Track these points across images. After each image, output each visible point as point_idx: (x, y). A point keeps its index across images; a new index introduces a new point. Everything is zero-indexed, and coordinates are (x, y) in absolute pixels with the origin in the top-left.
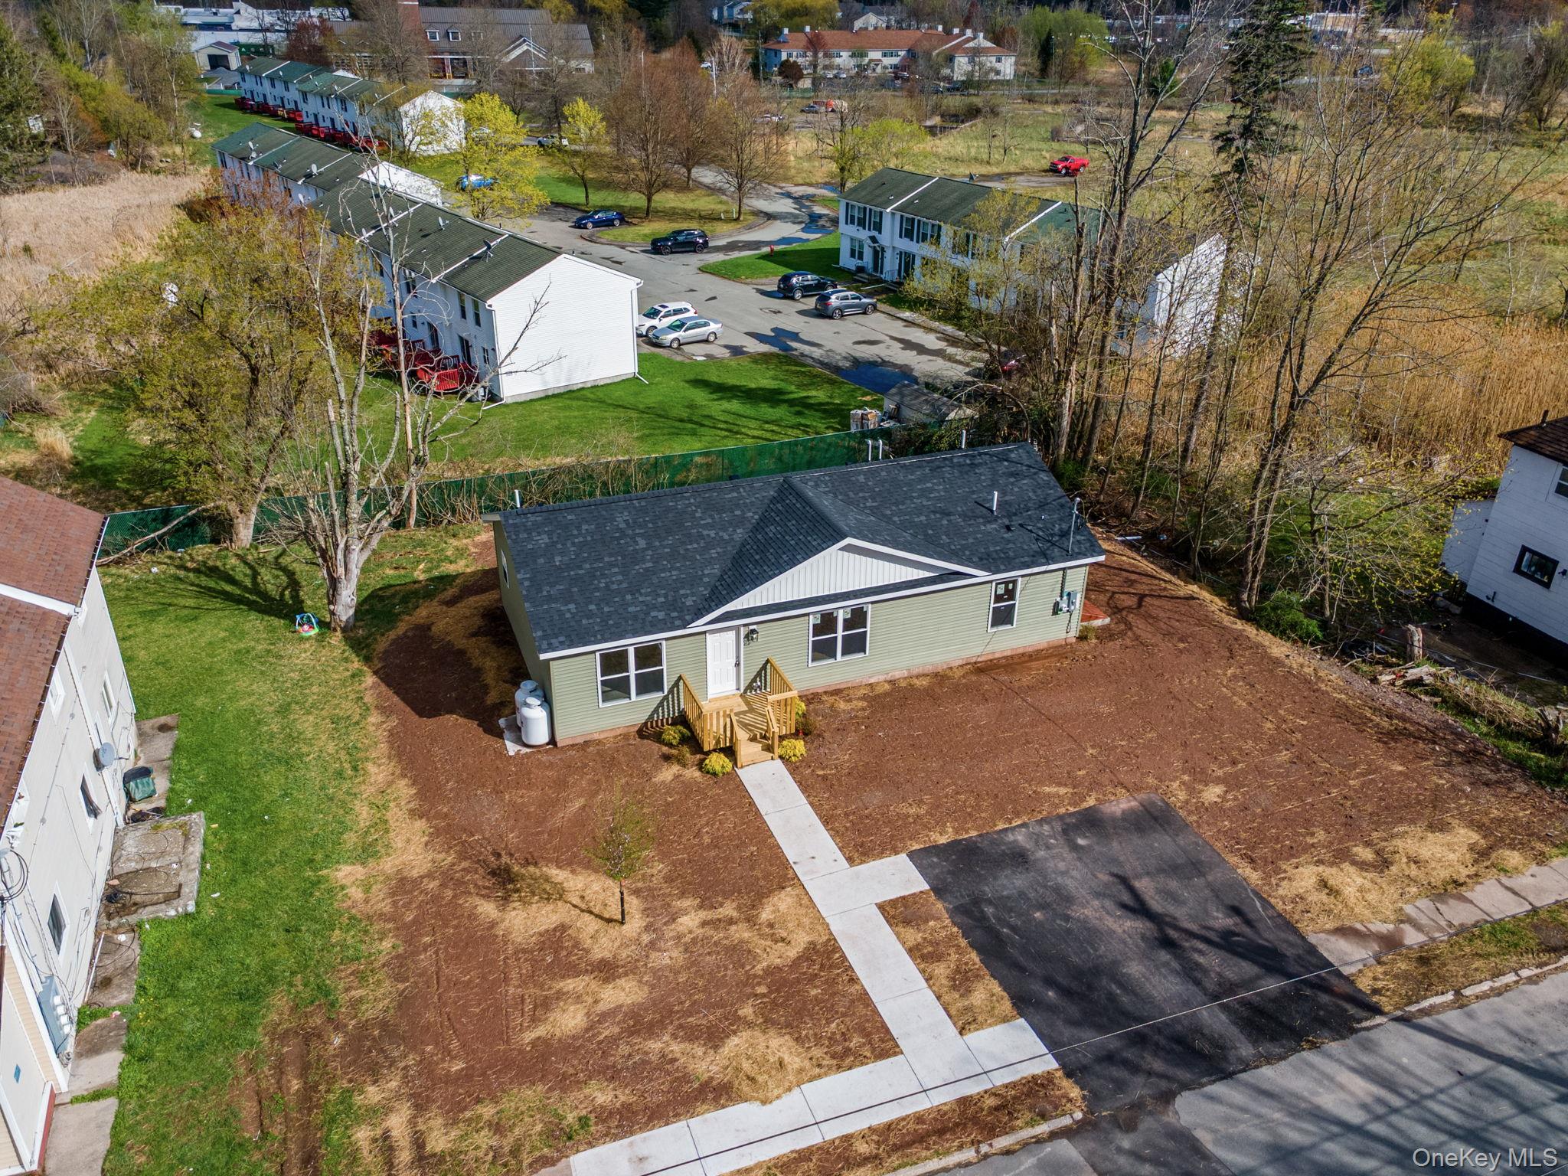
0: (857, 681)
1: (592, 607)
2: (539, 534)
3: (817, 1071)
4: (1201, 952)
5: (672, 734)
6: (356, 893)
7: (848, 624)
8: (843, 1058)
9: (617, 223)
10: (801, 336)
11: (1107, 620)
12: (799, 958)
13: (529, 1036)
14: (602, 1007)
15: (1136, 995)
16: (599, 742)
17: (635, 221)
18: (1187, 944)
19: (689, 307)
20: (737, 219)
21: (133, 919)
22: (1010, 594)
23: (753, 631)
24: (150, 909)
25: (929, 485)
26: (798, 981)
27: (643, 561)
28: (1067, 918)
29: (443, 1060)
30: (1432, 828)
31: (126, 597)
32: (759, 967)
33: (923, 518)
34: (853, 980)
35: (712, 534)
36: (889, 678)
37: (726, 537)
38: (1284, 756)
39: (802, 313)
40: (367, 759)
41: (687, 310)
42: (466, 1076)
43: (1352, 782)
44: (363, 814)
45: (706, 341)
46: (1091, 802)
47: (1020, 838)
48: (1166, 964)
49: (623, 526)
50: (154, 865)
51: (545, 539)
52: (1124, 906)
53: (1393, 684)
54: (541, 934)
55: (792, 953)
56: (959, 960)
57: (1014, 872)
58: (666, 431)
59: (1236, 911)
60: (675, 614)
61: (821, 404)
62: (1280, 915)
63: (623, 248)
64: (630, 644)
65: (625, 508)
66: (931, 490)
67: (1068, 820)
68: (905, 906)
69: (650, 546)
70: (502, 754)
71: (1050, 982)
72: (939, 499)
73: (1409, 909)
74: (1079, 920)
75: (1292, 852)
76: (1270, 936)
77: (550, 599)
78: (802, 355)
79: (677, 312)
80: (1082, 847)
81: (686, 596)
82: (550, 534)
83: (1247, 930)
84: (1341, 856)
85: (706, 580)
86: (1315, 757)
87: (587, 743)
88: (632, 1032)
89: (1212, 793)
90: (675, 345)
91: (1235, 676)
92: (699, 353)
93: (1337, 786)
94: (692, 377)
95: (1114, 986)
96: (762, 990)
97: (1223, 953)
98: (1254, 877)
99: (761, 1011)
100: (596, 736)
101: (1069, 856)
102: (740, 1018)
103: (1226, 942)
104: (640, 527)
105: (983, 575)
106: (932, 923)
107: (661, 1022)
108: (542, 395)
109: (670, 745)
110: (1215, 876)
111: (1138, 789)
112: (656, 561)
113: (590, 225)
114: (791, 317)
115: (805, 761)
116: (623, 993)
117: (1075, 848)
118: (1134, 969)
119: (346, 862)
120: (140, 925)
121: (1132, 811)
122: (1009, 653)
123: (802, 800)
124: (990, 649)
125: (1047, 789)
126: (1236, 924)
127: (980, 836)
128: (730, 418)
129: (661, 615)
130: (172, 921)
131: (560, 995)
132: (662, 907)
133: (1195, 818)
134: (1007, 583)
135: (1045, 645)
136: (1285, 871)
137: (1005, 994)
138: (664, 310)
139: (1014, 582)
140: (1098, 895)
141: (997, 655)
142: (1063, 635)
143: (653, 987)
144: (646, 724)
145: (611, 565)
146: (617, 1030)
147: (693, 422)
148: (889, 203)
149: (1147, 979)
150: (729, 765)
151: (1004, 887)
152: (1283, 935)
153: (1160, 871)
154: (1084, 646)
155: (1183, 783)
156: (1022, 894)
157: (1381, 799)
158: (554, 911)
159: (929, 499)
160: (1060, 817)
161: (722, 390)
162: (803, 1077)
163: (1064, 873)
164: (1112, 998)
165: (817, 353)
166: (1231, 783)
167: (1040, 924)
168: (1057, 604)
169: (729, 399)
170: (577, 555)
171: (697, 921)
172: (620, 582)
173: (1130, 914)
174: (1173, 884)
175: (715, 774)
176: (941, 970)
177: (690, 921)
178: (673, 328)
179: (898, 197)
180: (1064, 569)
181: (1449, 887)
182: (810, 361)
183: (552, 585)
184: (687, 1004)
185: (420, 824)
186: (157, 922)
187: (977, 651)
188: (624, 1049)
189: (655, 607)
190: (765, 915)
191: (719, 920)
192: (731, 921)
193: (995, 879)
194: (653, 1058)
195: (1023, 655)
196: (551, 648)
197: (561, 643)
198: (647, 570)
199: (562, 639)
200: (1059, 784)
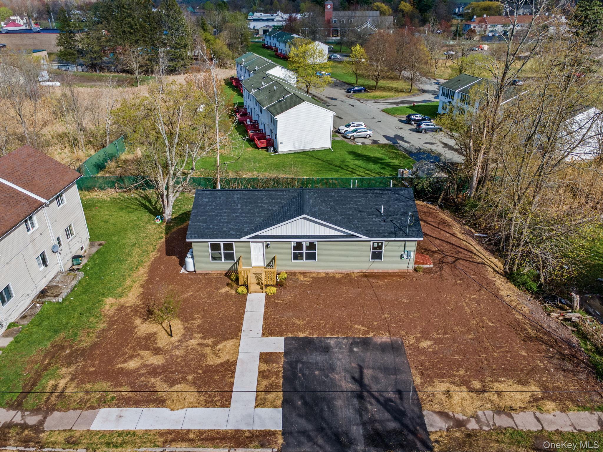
0: (313, 271)
1: (211, 226)
2: (206, 198)
3: (197, 405)
4: (371, 404)
5: (233, 277)
6: (107, 307)
7: (308, 248)
8: (209, 403)
9: (363, 91)
10: (405, 139)
11: (432, 266)
12: (219, 364)
13: (119, 366)
14: (147, 363)
15: (332, 412)
16: (211, 275)
17: (370, 91)
18: (368, 399)
19: (363, 124)
20: (409, 92)
21: (43, 300)
22: (381, 248)
23: (268, 244)
24: (49, 298)
25: (360, 200)
26: (214, 372)
27: (237, 212)
28: (327, 376)
29: (90, 366)
30: (520, 383)
31: (120, 203)
32: (205, 363)
33: (351, 212)
34: (232, 377)
35: (266, 206)
36: (327, 271)
37: (271, 208)
38: (472, 336)
39: (411, 130)
40: (142, 266)
41: (362, 125)
42: (92, 373)
43: (495, 354)
44: (128, 282)
45: (365, 137)
46: (371, 335)
47: (332, 342)
48: (353, 405)
49: (236, 199)
50: (60, 285)
51: (207, 200)
52: (354, 378)
53: (558, 318)
54: (147, 334)
55: (219, 361)
56: (274, 381)
57: (320, 354)
58: (328, 169)
59: (399, 392)
60: (239, 233)
61: (395, 165)
62: (418, 399)
63: (359, 100)
64: (221, 241)
65: (239, 193)
66: (359, 202)
67: (356, 340)
68: (270, 356)
69: (242, 208)
70: (178, 272)
71: (302, 398)
72: (361, 206)
73: (480, 413)
74: (331, 379)
75: (443, 376)
76: (408, 406)
77: (199, 221)
78: (400, 146)
79: (357, 126)
80: (354, 351)
81: (246, 227)
82: (209, 198)
83: (398, 401)
84: (466, 383)
85: (256, 223)
86: (485, 339)
87: (207, 274)
88: (149, 373)
89: (425, 344)
90: (352, 138)
91: (474, 299)
92: (359, 142)
93: (486, 354)
94: (351, 150)
95: (326, 407)
96: (200, 371)
97: (380, 407)
98: (418, 380)
99: (194, 379)
100: (210, 272)
101: (346, 352)
102: (186, 379)
103: (386, 404)
104: (242, 200)
105: (364, 238)
106: (275, 365)
107: (161, 373)
108: (293, 152)
109: (232, 280)
110: (401, 377)
111: (395, 334)
112: (241, 214)
113: (352, 92)
114: (406, 132)
115: (274, 296)
116: (157, 360)
117: (351, 351)
118: (339, 403)
119: (112, 297)
120: (45, 302)
121: (386, 343)
122: (381, 271)
123: (263, 308)
124: (371, 268)
125: (357, 326)
126: (395, 398)
127: (317, 337)
128: (354, 167)
129: (233, 233)
130: (54, 303)
131: (139, 355)
132: (190, 335)
133: (410, 352)
134: (378, 243)
135: (398, 271)
136: (434, 383)
137: (282, 398)
138: (352, 125)
139: (382, 243)
140: (346, 371)
141: (375, 271)
142: (406, 268)
143: (167, 360)
144: (228, 271)
145: (225, 212)
146: (146, 371)
147: (341, 166)
148: (458, 88)
149: (341, 408)
150: (245, 291)
151: (312, 359)
152: (413, 407)
153: (379, 368)
154: (416, 275)
155: (416, 337)
156: (317, 363)
157: (504, 364)
158: (156, 328)
159: (357, 205)
160: (354, 338)
161: (359, 156)
162: (191, 405)
163: (340, 360)
164: (322, 410)
165: (406, 145)
166: (436, 341)
167: (315, 376)
168: (402, 255)
169: (359, 160)
170: (215, 207)
171: (197, 342)
172: (225, 219)
173: (353, 382)
174: (381, 375)
175: (239, 293)
176: (265, 383)
177: (193, 342)
178: (353, 131)
179: (462, 86)
180: (405, 241)
181: (506, 409)
182: (401, 148)
183: (201, 216)
184: (174, 369)
185: (141, 290)
186: (50, 302)
187: (366, 268)
188: (143, 378)
189: (233, 230)
190: (219, 347)
191: (204, 344)
192: (207, 346)
193: (311, 355)
194: (149, 384)
195: (387, 273)
196: (191, 238)
197: (195, 237)
198: (236, 216)
199: (196, 235)
200: (363, 326)
